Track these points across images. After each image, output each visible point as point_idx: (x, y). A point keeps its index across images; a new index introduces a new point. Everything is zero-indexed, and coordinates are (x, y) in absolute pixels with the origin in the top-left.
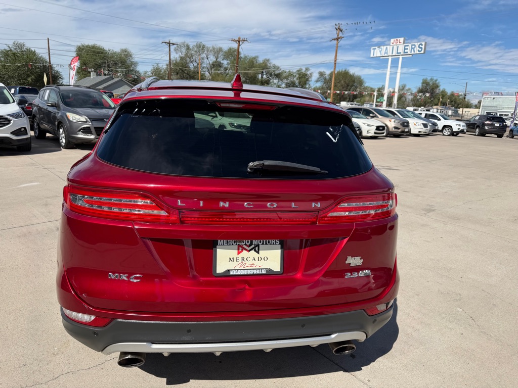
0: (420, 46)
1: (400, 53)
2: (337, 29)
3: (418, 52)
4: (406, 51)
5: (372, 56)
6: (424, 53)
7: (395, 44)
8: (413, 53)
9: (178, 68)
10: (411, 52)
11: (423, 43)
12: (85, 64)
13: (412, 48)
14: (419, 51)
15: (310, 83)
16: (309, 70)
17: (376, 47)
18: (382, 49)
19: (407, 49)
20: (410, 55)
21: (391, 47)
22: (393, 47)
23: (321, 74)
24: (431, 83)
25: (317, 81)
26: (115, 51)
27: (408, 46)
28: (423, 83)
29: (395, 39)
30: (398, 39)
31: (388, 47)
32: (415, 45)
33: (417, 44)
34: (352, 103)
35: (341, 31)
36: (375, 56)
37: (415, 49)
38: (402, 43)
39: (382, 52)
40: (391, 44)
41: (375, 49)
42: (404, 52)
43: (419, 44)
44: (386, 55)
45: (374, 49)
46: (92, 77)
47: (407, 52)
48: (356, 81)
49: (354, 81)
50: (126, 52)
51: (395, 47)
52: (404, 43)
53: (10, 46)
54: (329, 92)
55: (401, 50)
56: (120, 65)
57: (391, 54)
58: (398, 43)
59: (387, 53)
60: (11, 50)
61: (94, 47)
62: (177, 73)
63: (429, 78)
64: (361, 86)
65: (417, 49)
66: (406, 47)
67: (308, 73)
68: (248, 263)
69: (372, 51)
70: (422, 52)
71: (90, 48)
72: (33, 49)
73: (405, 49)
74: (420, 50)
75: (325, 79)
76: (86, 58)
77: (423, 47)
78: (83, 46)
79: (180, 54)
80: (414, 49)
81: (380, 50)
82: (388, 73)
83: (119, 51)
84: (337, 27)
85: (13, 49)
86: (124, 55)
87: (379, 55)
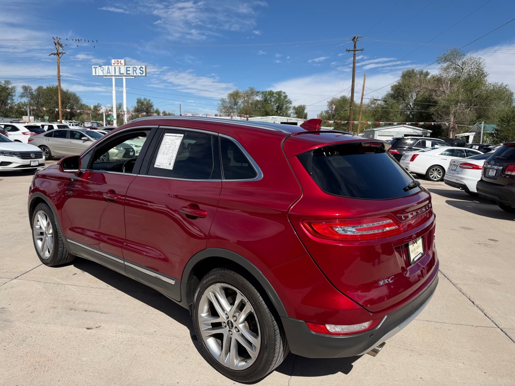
0: (141, 69)
1: (123, 74)
2: (56, 44)
3: (140, 75)
4: (128, 72)
5: (94, 74)
6: (146, 76)
7: (116, 64)
8: (135, 75)
10: (133, 74)
11: (144, 67)
13: (134, 70)
14: (140, 73)
15: (14, 98)
16: (10, 83)
17: (98, 66)
18: (103, 68)
19: (129, 71)
20: (133, 76)
21: (113, 67)
22: (115, 68)
23: (25, 88)
24: (145, 103)
25: (22, 96)
27: (129, 68)
28: (138, 103)
29: (116, 60)
30: (119, 60)
31: (110, 67)
32: (136, 68)
33: (138, 67)
34: (71, 121)
35: (61, 46)
36: (97, 74)
37: (137, 71)
38: (123, 64)
39: (104, 71)
40: (113, 64)
41: (97, 67)
42: (127, 74)
43: (139, 67)
44: (109, 74)
45: (95, 68)
47: (130, 74)
48: (71, 98)
49: (69, 98)
51: (117, 68)
52: (125, 65)
54: (57, 109)
55: (123, 70)
57: (114, 74)
58: (120, 64)
59: (110, 73)
63: (142, 98)
64: (78, 103)
65: (138, 71)
66: (128, 69)
67: (10, 86)
69: (94, 70)
70: (144, 74)
73: (127, 71)
74: (142, 72)
75: (31, 94)
77: (144, 70)
80: (135, 71)
81: (102, 69)
82: (114, 92)
84: (56, 42)
87: (101, 74)
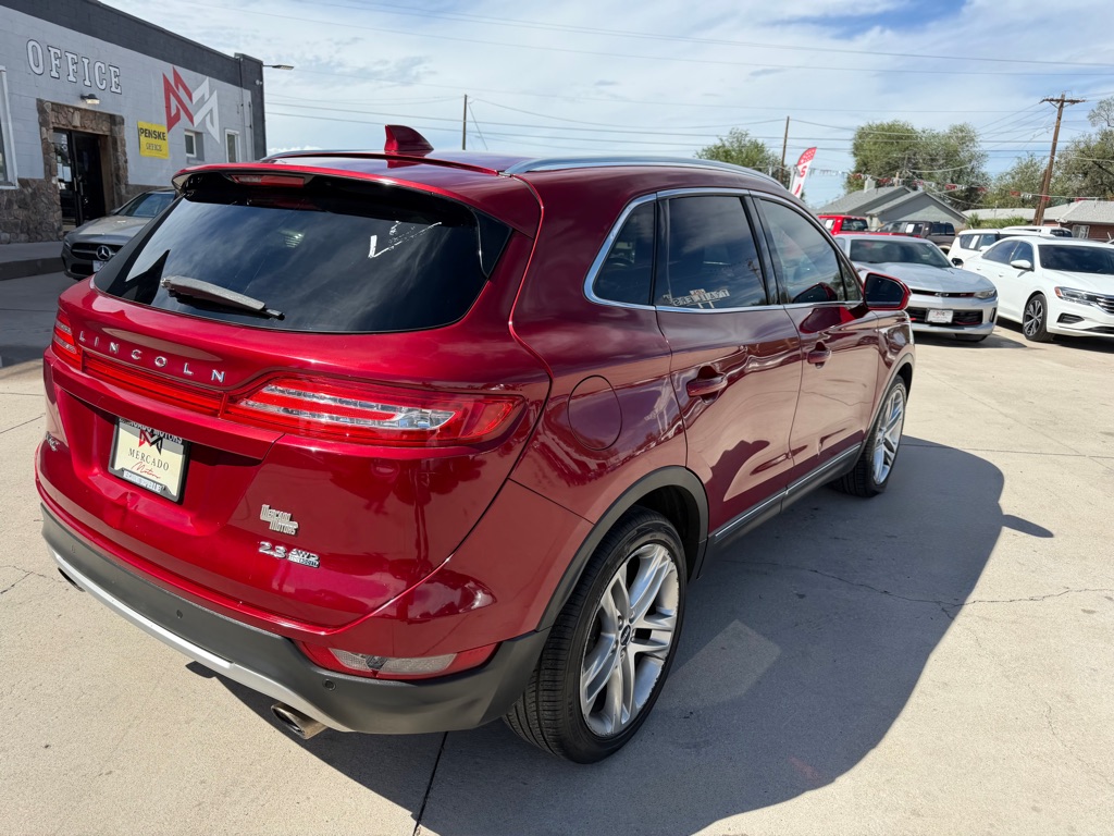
9: (1089, 161)
12: (865, 164)
26: (935, 132)
46: (865, 190)
50: (962, 131)
53: (724, 138)
56: (942, 162)
60: (724, 146)
61: (891, 128)
62: (1085, 174)
68: (148, 466)
71: (883, 129)
72: (760, 141)
76: (871, 151)
78: (871, 127)
79: (1105, 124)
83: (947, 131)
85: (727, 144)
86: (957, 137)
